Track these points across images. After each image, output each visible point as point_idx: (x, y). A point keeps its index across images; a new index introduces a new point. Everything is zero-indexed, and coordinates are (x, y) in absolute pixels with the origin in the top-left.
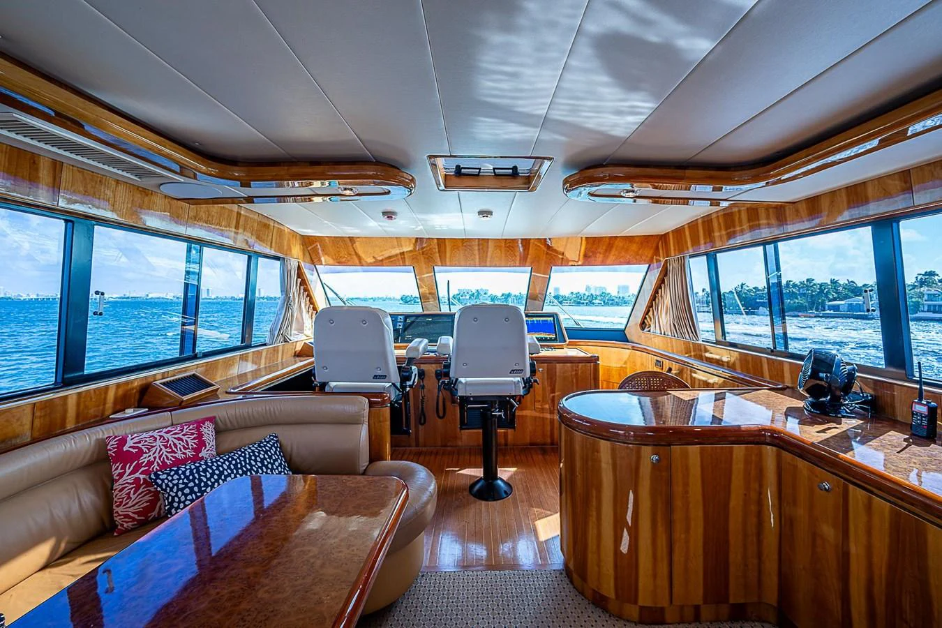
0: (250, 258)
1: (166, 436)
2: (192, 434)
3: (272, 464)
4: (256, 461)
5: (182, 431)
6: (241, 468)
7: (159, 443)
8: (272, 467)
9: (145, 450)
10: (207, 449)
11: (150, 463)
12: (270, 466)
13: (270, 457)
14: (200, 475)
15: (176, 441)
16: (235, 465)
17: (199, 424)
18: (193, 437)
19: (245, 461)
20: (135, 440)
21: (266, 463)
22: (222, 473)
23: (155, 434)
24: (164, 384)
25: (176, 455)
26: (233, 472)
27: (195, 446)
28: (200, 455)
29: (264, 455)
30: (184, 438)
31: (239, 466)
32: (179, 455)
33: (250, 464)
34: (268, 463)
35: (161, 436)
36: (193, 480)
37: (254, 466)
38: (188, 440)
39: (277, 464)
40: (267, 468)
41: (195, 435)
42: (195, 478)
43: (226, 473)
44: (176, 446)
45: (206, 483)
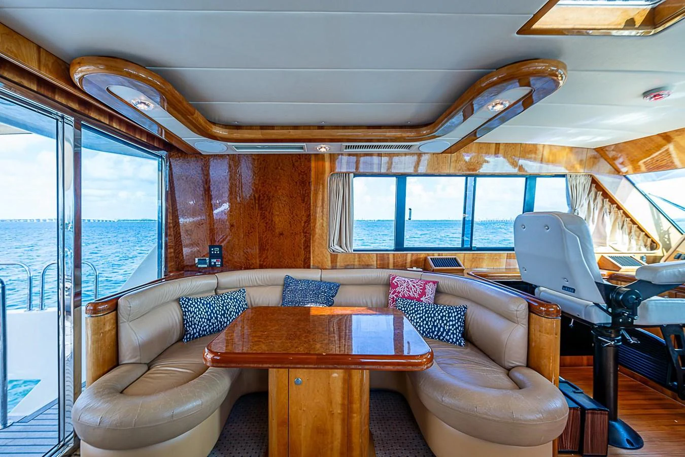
0: (526, 179)
1: (410, 282)
2: (421, 286)
3: (447, 322)
4: (439, 314)
5: (417, 282)
6: (428, 314)
7: (405, 285)
8: (447, 323)
9: (399, 286)
10: (426, 297)
11: (399, 293)
12: (445, 322)
13: (449, 317)
14: (408, 307)
15: (412, 286)
16: (426, 311)
17: (427, 282)
18: (420, 288)
19: (433, 311)
20: (398, 280)
21: (444, 319)
22: (417, 311)
23: (406, 280)
24: (431, 259)
25: (410, 294)
26: (422, 313)
27: (420, 293)
28: (421, 299)
29: (446, 314)
30: (416, 287)
31: (428, 312)
32: (411, 294)
33: (434, 314)
34: (445, 319)
35: (408, 282)
36: (404, 308)
37: (436, 317)
38: (418, 288)
39: (451, 323)
40: (443, 322)
41: (422, 287)
42: (406, 307)
43: (419, 312)
44: (411, 289)
45: (408, 311)
